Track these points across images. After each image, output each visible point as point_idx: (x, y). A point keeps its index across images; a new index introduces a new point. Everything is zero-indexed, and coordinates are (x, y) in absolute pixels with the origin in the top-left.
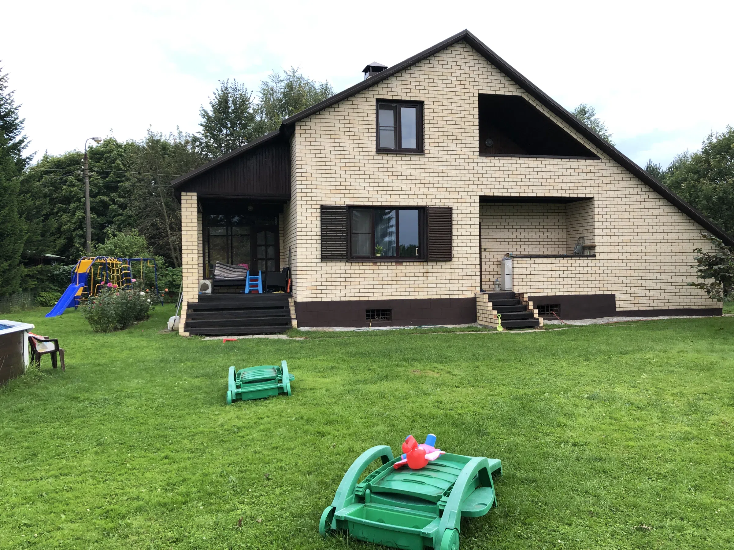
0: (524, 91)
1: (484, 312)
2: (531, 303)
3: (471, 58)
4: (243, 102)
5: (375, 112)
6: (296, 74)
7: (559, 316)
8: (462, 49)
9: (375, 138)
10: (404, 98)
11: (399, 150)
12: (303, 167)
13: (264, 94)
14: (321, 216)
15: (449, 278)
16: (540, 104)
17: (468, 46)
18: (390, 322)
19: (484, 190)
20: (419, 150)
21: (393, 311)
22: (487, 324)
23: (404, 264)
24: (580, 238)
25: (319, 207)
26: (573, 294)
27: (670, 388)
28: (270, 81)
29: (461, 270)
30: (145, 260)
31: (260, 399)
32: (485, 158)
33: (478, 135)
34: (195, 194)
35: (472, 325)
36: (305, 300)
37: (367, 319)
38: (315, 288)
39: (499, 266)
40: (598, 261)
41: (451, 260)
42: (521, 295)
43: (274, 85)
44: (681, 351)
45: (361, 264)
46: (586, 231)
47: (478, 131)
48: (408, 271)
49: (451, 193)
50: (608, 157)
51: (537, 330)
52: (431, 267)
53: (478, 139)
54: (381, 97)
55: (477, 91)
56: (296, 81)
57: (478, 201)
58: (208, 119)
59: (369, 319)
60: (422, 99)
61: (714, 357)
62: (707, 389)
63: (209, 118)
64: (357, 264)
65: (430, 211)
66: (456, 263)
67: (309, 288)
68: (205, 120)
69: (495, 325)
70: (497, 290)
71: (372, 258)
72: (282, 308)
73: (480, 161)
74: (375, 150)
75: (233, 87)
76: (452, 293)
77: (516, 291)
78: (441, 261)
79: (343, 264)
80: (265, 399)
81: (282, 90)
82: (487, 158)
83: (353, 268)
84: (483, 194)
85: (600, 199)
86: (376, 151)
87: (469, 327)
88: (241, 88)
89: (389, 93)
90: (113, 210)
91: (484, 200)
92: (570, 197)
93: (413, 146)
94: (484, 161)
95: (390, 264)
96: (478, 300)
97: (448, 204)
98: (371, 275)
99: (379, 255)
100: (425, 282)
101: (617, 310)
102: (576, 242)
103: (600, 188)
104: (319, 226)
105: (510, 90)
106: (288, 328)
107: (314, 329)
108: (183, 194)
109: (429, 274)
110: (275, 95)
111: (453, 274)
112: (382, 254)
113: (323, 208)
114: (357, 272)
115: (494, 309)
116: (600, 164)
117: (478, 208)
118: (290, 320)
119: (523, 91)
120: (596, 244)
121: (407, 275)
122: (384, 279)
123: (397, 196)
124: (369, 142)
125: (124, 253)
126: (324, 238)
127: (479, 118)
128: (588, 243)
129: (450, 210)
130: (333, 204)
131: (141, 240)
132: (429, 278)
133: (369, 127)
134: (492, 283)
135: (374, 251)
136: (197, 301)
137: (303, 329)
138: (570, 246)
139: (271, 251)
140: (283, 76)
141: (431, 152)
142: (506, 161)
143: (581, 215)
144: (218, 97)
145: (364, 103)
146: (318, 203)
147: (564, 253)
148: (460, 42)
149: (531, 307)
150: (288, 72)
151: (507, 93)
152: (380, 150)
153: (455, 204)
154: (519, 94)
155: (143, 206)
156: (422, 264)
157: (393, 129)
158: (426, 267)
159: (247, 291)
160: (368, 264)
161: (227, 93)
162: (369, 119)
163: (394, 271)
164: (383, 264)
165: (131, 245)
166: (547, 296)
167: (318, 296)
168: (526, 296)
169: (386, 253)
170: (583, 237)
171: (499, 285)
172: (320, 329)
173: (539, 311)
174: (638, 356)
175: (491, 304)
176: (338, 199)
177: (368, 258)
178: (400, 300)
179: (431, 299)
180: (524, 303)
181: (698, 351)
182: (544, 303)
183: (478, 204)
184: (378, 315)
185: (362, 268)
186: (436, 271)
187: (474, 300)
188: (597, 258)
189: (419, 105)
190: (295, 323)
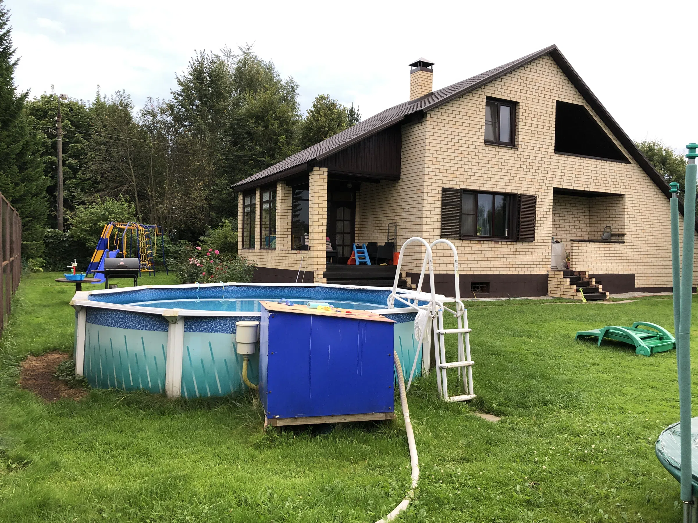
0: (587, 102)
2: (593, 280)
3: (553, 69)
5: (485, 107)
8: (548, 61)
9: (484, 131)
10: (505, 98)
11: (498, 143)
14: (442, 197)
15: (531, 256)
16: (595, 114)
18: (488, 294)
19: (556, 183)
20: (512, 144)
21: (490, 284)
24: (607, 227)
25: (441, 189)
26: (610, 273)
29: (539, 250)
32: (557, 155)
33: (554, 135)
34: (326, 169)
35: (545, 297)
37: (472, 290)
38: (435, 262)
40: (625, 247)
41: (533, 242)
42: (582, 273)
45: (469, 242)
46: (614, 222)
47: (554, 132)
48: (503, 249)
49: (535, 183)
50: (636, 162)
51: (608, 302)
52: (519, 247)
53: (554, 138)
54: (489, 95)
55: (555, 98)
57: (552, 192)
60: (518, 101)
66: (536, 244)
69: (579, 298)
71: (475, 237)
75: (208, 58)
76: (531, 269)
77: (574, 269)
78: (526, 242)
79: (457, 241)
82: (560, 155)
83: (463, 245)
84: (556, 186)
85: (629, 196)
86: (485, 142)
89: (496, 92)
93: (507, 140)
94: (557, 158)
95: (490, 243)
96: (549, 276)
97: (533, 193)
98: (476, 252)
99: (478, 234)
100: (514, 259)
101: (636, 287)
102: (602, 230)
103: (629, 187)
105: (577, 99)
109: (518, 253)
111: (533, 253)
113: (444, 190)
114: (466, 248)
115: (572, 284)
116: (630, 167)
117: (551, 198)
120: (626, 233)
121: (502, 253)
122: (486, 256)
123: (497, 183)
124: (480, 134)
127: (556, 121)
129: (535, 198)
130: (451, 186)
132: (517, 256)
133: (480, 120)
135: (476, 231)
138: (593, 233)
140: (236, 52)
141: (522, 146)
142: (572, 160)
143: (608, 208)
144: (194, 67)
145: (478, 99)
146: (440, 185)
148: (547, 54)
150: (243, 49)
151: (574, 102)
153: (538, 193)
154: (582, 104)
156: (512, 243)
158: (515, 246)
159: (357, 263)
160: (475, 242)
161: (203, 64)
162: (481, 113)
163: (493, 249)
168: (587, 274)
170: (610, 227)
175: (568, 280)
176: (456, 183)
178: (496, 274)
179: (517, 275)
180: (586, 280)
183: (552, 195)
184: (478, 287)
185: (470, 245)
186: (522, 250)
187: (545, 277)
188: (625, 244)
189: (513, 105)
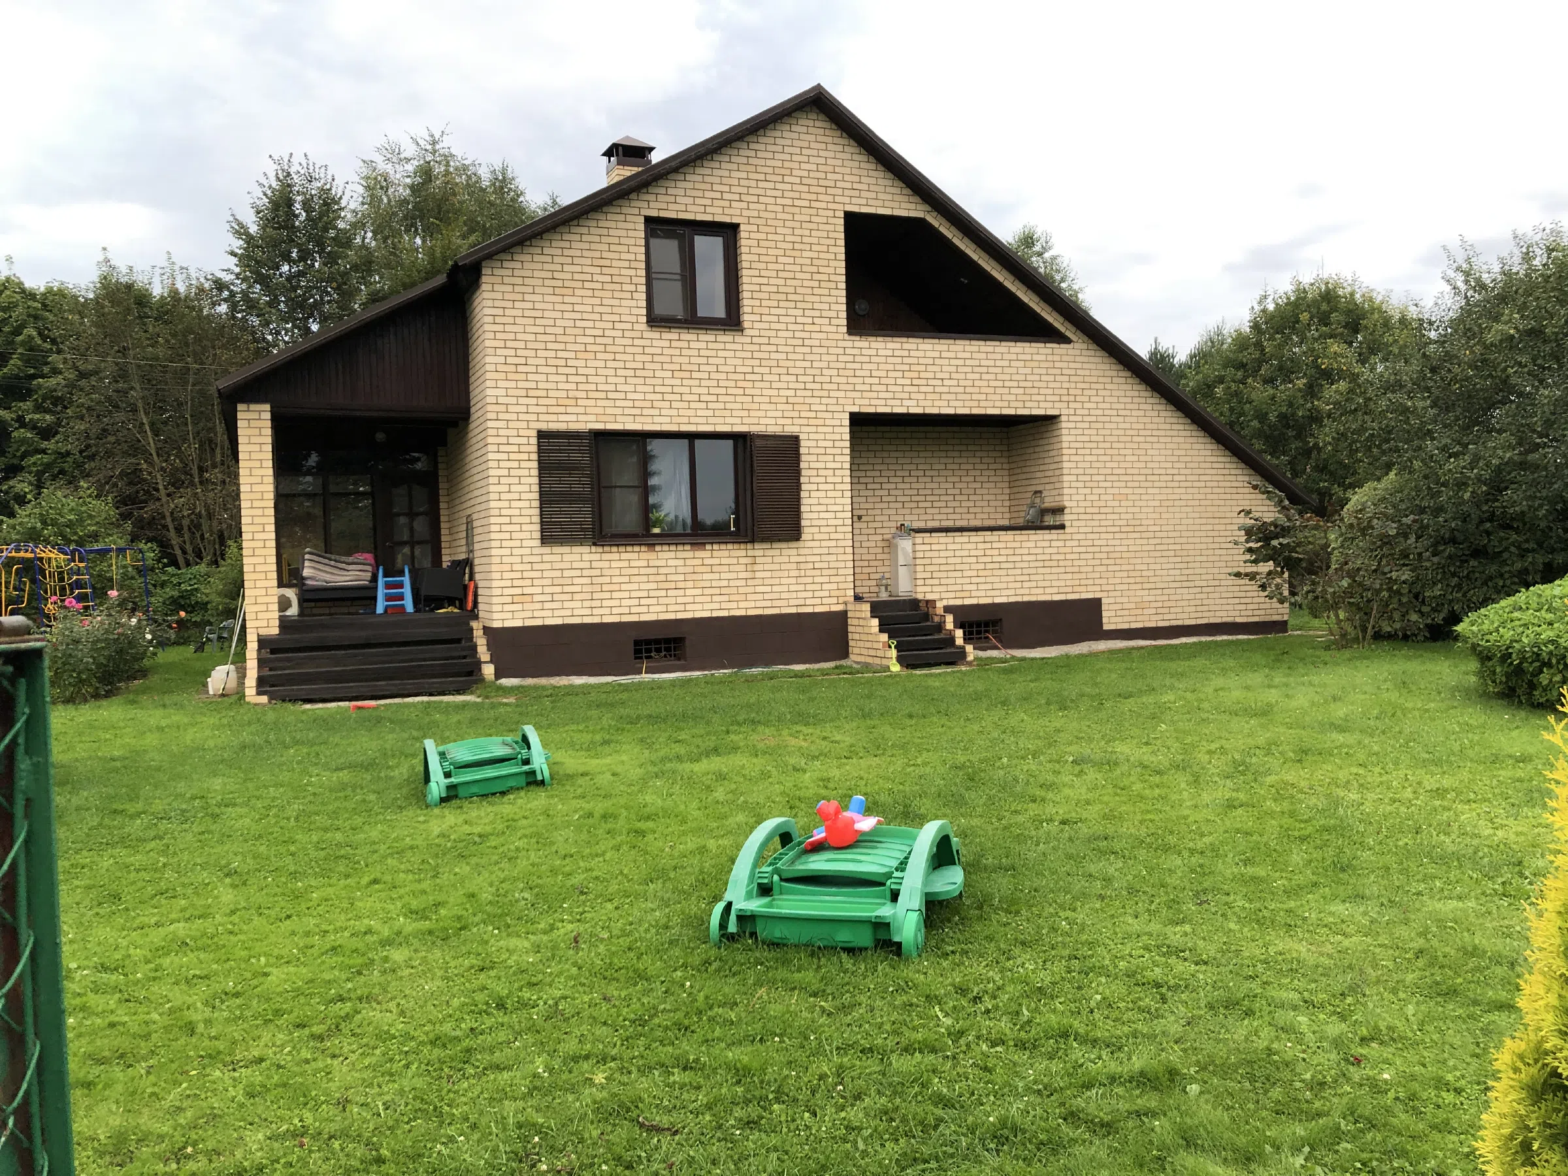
0: (929, 209)
1: (864, 637)
2: (949, 619)
3: (829, 140)
4: (327, 205)
5: (643, 242)
6: (437, 147)
7: (1000, 641)
8: (811, 123)
9: (644, 296)
10: (700, 217)
11: (692, 321)
12: (499, 352)
13: (368, 188)
14: (540, 452)
15: (796, 573)
16: (961, 235)
17: (822, 116)
18: (682, 662)
19: (857, 402)
20: (732, 321)
21: (687, 642)
22: (869, 660)
23: (708, 547)
24: (1036, 492)
25: (535, 433)
26: (1026, 599)
27: (1204, 743)
28: (379, 160)
29: (817, 558)
31: (494, 794)
32: (858, 338)
33: (844, 293)
34: (267, 407)
35: (843, 662)
36: (509, 624)
37: (636, 658)
38: (529, 598)
39: (886, 550)
40: (1069, 537)
41: (798, 539)
42: (931, 603)
43: (389, 168)
44: (1222, 689)
45: (622, 549)
46: (1047, 480)
47: (844, 286)
48: (717, 561)
49: (797, 407)
50: (1086, 338)
51: (963, 668)
52: (761, 553)
53: (844, 300)
54: (654, 213)
55: (841, 207)
56: (439, 163)
57: (847, 422)
58: (248, 243)
59: (641, 658)
60: (735, 220)
61: (1273, 696)
62: (1261, 741)
63: (250, 240)
64: (614, 549)
65: (758, 443)
66: (808, 544)
67: (516, 599)
68: (241, 242)
69: (885, 662)
70: (884, 596)
71: (643, 536)
72: (459, 641)
73: (850, 344)
74: (644, 319)
75: (302, 172)
76: (801, 602)
77: (920, 597)
78: (779, 541)
79: (586, 549)
80: (503, 793)
81: (408, 181)
82: (863, 338)
83: (606, 556)
84: (856, 409)
85: (1072, 418)
86: (648, 322)
87: (837, 667)
88: (322, 175)
89: (671, 207)
91: (859, 421)
92: (1016, 416)
93: (720, 312)
94: (858, 344)
95: (680, 548)
96: (850, 614)
97: (790, 430)
98: (643, 571)
99: (656, 531)
100: (750, 582)
101: (1105, 627)
102: (1029, 501)
103: (1072, 398)
104: (535, 472)
105: (904, 205)
106: (476, 682)
107: (530, 681)
108: (240, 407)
109: (756, 567)
110: (391, 191)
111: (802, 566)
112: (663, 529)
113: (543, 435)
114: (614, 564)
115: (881, 631)
116: (1071, 352)
117: (848, 437)
118: (479, 663)
120: (1067, 504)
121: (715, 569)
122: (670, 578)
123: (692, 412)
124: (633, 303)
126: (547, 498)
127: (847, 260)
128: (1049, 503)
129: (795, 440)
130: (562, 427)
132: (758, 575)
133: (632, 272)
134: (874, 583)
135: (646, 523)
136: (276, 631)
137: (505, 682)
138: (1016, 509)
140: (410, 150)
141: (756, 325)
142: (898, 346)
143: (1037, 449)
144: (269, 193)
145: (621, 225)
146: (532, 425)
147: (1006, 523)
148: (808, 109)
149: (949, 624)
150: (422, 143)
151: (897, 213)
152: (655, 320)
153: (804, 429)
154: (920, 215)
156: (743, 546)
157: (678, 277)
158: (750, 553)
159: (380, 609)
160: (637, 548)
161: (289, 186)
162: (632, 257)
163: (688, 562)
164: (666, 548)
166: (978, 605)
167: (536, 614)
168: (940, 605)
169: (671, 525)
170: (1040, 492)
171: (886, 586)
172: (543, 681)
173: (964, 634)
174: (1149, 699)
175: (875, 622)
176: (574, 418)
177: (635, 536)
178: (701, 619)
179: (761, 616)
180: (936, 619)
181: (1248, 688)
182: (974, 618)
183: (847, 430)
184: (658, 650)
185: (624, 556)
186: (769, 560)
187: (843, 616)
188: (1067, 530)
189: (728, 232)
190: (488, 670)
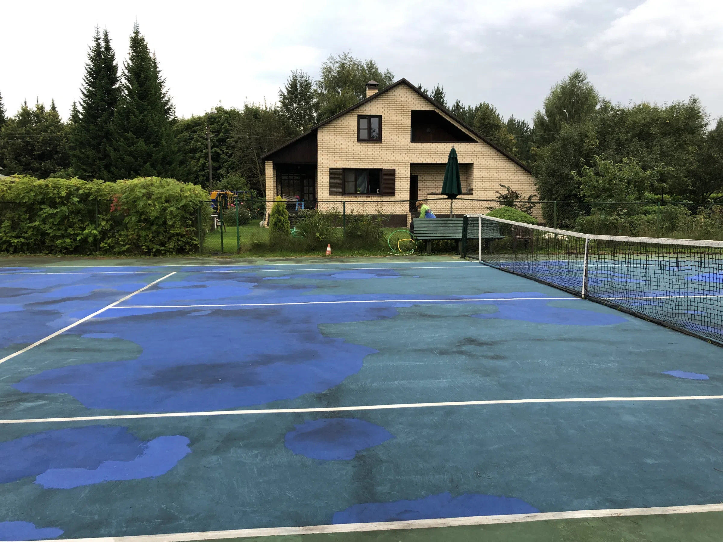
3: (408, 91)
5: (357, 121)
6: (346, 58)
8: (402, 88)
9: (357, 135)
10: (372, 114)
11: (369, 140)
12: (321, 149)
14: (330, 173)
15: (393, 204)
16: (445, 115)
17: (406, 85)
19: (413, 160)
20: (379, 140)
23: (371, 197)
24: (469, 184)
26: (460, 213)
28: (328, 62)
30: (246, 192)
32: (414, 143)
33: (410, 132)
34: (272, 162)
40: (473, 197)
41: (394, 196)
43: (331, 65)
45: (349, 197)
46: (471, 181)
47: (410, 129)
48: (373, 200)
49: (395, 162)
50: (483, 141)
52: (385, 199)
54: (360, 114)
55: (410, 109)
56: (347, 63)
57: (410, 165)
58: (284, 98)
60: (381, 114)
64: (347, 197)
65: (384, 171)
66: (397, 197)
67: (324, 208)
68: (282, 98)
71: (355, 193)
73: (411, 145)
74: (356, 140)
75: (300, 75)
76: (395, 212)
78: (389, 196)
79: (340, 197)
81: (337, 69)
83: (345, 198)
84: (412, 162)
85: (476, 164)
88: (306, 75)
89: (364, 112)
90: (223, 158)
91: (413, 165)
92: (460, 163)
93: (377, 138)
94: (414, 145)
95: (363, 197)
96: (407, 215)
97: (393, 168)
99: (358, 193)
103: (477, 158)
104: (329, 178)
105: (428, 107)
108: (266, 162)
110: (332, 73)
112: (360, 192)
113: (330, 169)
116: (478, 145)
117: (409, 169)
119: (436, 108)
120: (474, 188)
123: (368, 163)
124: (354, 136)
125: (232, 187)
126: (331, 185)
127: (411, 123)
128: (471, 187)
129: (394, 170)
130: (335, 167)
131: (243, 180)
133: (354, 129)
135: (356, 191)
139: (311, 189)
140: (337, 59)
141: (386, 141)
142: (425, 145)
143: (470, 172)
145: (352, 117)
146: (328, 167)
148: (401, 84)
151: (427, 109)
152: (359, 140)
153: (397, 167)
154: (433, 109)
155: (242, 155)
156: (380, 197)
157: (367, 129)
158: (382, 199)
159: (296, 209)
160: (353, 197)
161: (296, 80)
162: (354, 125)
163: (365, 200)
164: (360, 197)
165: (237, 183)
166: (445, 215)
169: (363, 191)
175: (411, 218)
176: (338, 165)
177: (353, 193)
183: (409, 167)
185: (349, 199)
188: (473, 195)
189: (380, 117)
